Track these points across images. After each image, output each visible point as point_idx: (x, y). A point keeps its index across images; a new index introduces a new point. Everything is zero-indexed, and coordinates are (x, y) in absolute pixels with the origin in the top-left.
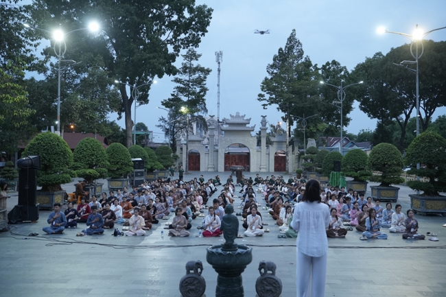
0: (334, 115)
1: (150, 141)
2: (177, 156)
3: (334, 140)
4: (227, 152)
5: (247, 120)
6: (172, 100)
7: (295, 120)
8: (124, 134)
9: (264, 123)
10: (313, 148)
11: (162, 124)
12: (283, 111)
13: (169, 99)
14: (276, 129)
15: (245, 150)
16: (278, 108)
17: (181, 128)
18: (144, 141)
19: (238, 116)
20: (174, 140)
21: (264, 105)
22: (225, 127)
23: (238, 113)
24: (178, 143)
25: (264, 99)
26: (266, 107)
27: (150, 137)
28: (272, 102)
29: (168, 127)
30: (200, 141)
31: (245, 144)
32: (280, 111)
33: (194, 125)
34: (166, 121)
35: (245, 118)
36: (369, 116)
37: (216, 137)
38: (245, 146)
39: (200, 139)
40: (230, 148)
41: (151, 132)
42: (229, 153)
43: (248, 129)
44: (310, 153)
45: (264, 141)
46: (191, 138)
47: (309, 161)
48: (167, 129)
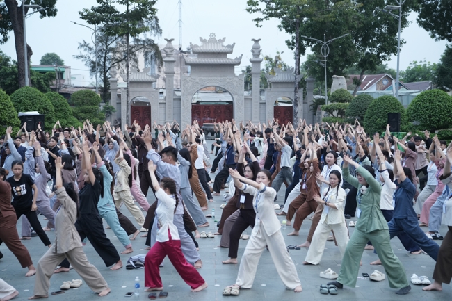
0: (374, 35)
1: (66, 82)
2: (112, 108)
3: (368, 80)
4: (195, 101)
5: (228, 46)
6: (99, 10)
7: (308, 44)
8: (16, 70)
9: (256, 52)
10: (342, 91)
11: (85, 53)
12: (287, 31)
13: (93, 9)
14: (275, 64)
15: (225, 98)
16: (279, 27)
17: (118, 61)
18: (54, 82)
19: (213, 40)
20: (106, 80)
21: (257, 20)
22: (193, 59)
23: (213, 34)
24: (112, 86)
25: (258, 10)
26: (260, 23)
27: (65, 76)
28: (271, 15)
29: (94, 60)
30: (150, 83)
31: (226, 88)
32: (284, 30)
33: (140, 56)
34: (90, 49)
35: (225, 44)
36: (433, 36)
37: (177, 76)
38: (225, 91)
39: (149, 79)
40: (200, 95)
41: (69, 67)
42: (198, 102)
43: (231, 62)
44: (337, 100)
45: (256, 82)
46: (134, 77)
47: (335, 113)
48: (93, 62)
